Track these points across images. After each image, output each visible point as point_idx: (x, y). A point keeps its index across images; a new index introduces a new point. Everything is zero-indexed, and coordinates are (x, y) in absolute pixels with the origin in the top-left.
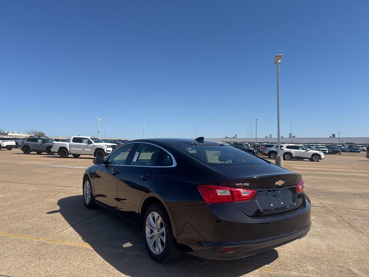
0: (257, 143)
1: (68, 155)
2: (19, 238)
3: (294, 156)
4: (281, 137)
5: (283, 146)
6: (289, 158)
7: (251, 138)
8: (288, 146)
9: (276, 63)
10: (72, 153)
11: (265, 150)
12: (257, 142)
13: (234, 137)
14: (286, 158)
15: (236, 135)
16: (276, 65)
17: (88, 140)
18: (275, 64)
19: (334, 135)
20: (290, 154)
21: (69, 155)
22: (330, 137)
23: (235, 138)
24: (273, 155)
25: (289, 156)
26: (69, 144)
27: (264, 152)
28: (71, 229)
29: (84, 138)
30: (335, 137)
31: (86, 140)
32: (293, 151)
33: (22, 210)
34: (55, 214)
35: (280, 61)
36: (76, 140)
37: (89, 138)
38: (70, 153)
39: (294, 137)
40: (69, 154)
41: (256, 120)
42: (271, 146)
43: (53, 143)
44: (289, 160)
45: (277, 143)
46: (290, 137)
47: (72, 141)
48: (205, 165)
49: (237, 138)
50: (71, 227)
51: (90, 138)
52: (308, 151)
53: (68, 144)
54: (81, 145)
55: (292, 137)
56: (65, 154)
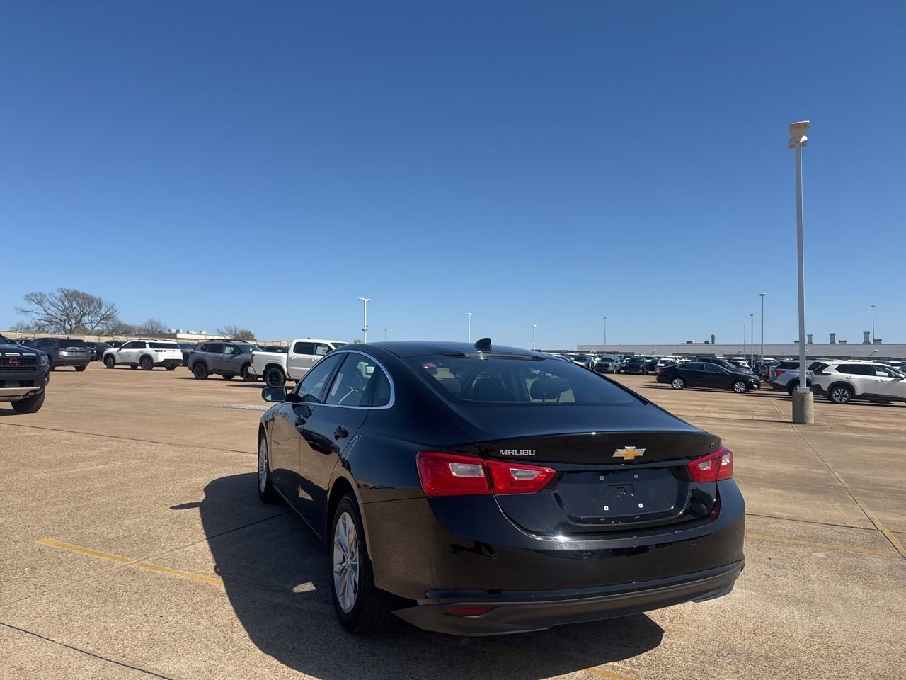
0: (765, 357)
1: (284, 383)
2: (89, 555)
3: (858, 392)
4: (840, 341)
5: (826, 366)
6: (846, 397)
7: (752, 345)
8: (841, 365)
9: (794, 143)
10: (292, 377)
11: (778, 375)
12: (764, 354)
13: (707, 342)
14: (836, 399)
15: (713, 337)
16: (794, 150)
17: (326, 349)
18: (792, 146)
20: (848, 387)
21: (287, 382)
23: (710, 342)
25: (844, 392)
26: (286, 357)
27: (775, 382)
28: (204, 545)
29: (320, 345)
31: (323, 348)
32: (855, 379)
33: (127, 498)
34: (187, 510)
35: (804, 138)
36: (302, 348)
37: (328, 342)
38: (288, 377)
39: (877, 341)
40: (286, 379)
41: (762, 295)
42: (796, 366)
43: (254, 355)
44: (846, 403)
45: (798, 356)
46: (866, 342)
47: (294, 351)
48: (451, 406)
49: (716, 343)
50: (206, 541)
51: (333, 344)
52: (902, 379)
53: (284, 356)
54: (311, 359)
55: (872, 342)
56: (277, 381)
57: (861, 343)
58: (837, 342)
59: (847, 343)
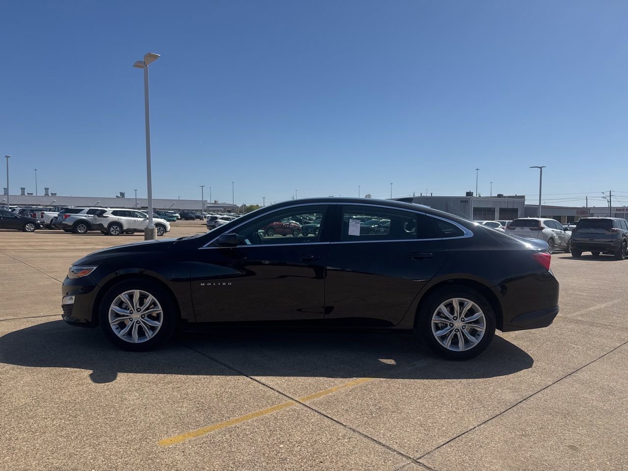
3: (125, 228)
5: (106, 211)
6: (118, 231)
8: (114, 211)
11: (65, 218)
14: (112, 233)
19: (122, 194)
20: (118, 224)
22: (117, 196)
24: (81, 228)
25: (117, 228)
27: (64, 222)
30: (125, 197)
32: (123, 219)
41: (7, 157)
42: (78, 211)
44: (118, 235)
46: (47, 194)
55: (50, 195)
57: (43, 195)
58: (26, 194)
59: (33, 195)
